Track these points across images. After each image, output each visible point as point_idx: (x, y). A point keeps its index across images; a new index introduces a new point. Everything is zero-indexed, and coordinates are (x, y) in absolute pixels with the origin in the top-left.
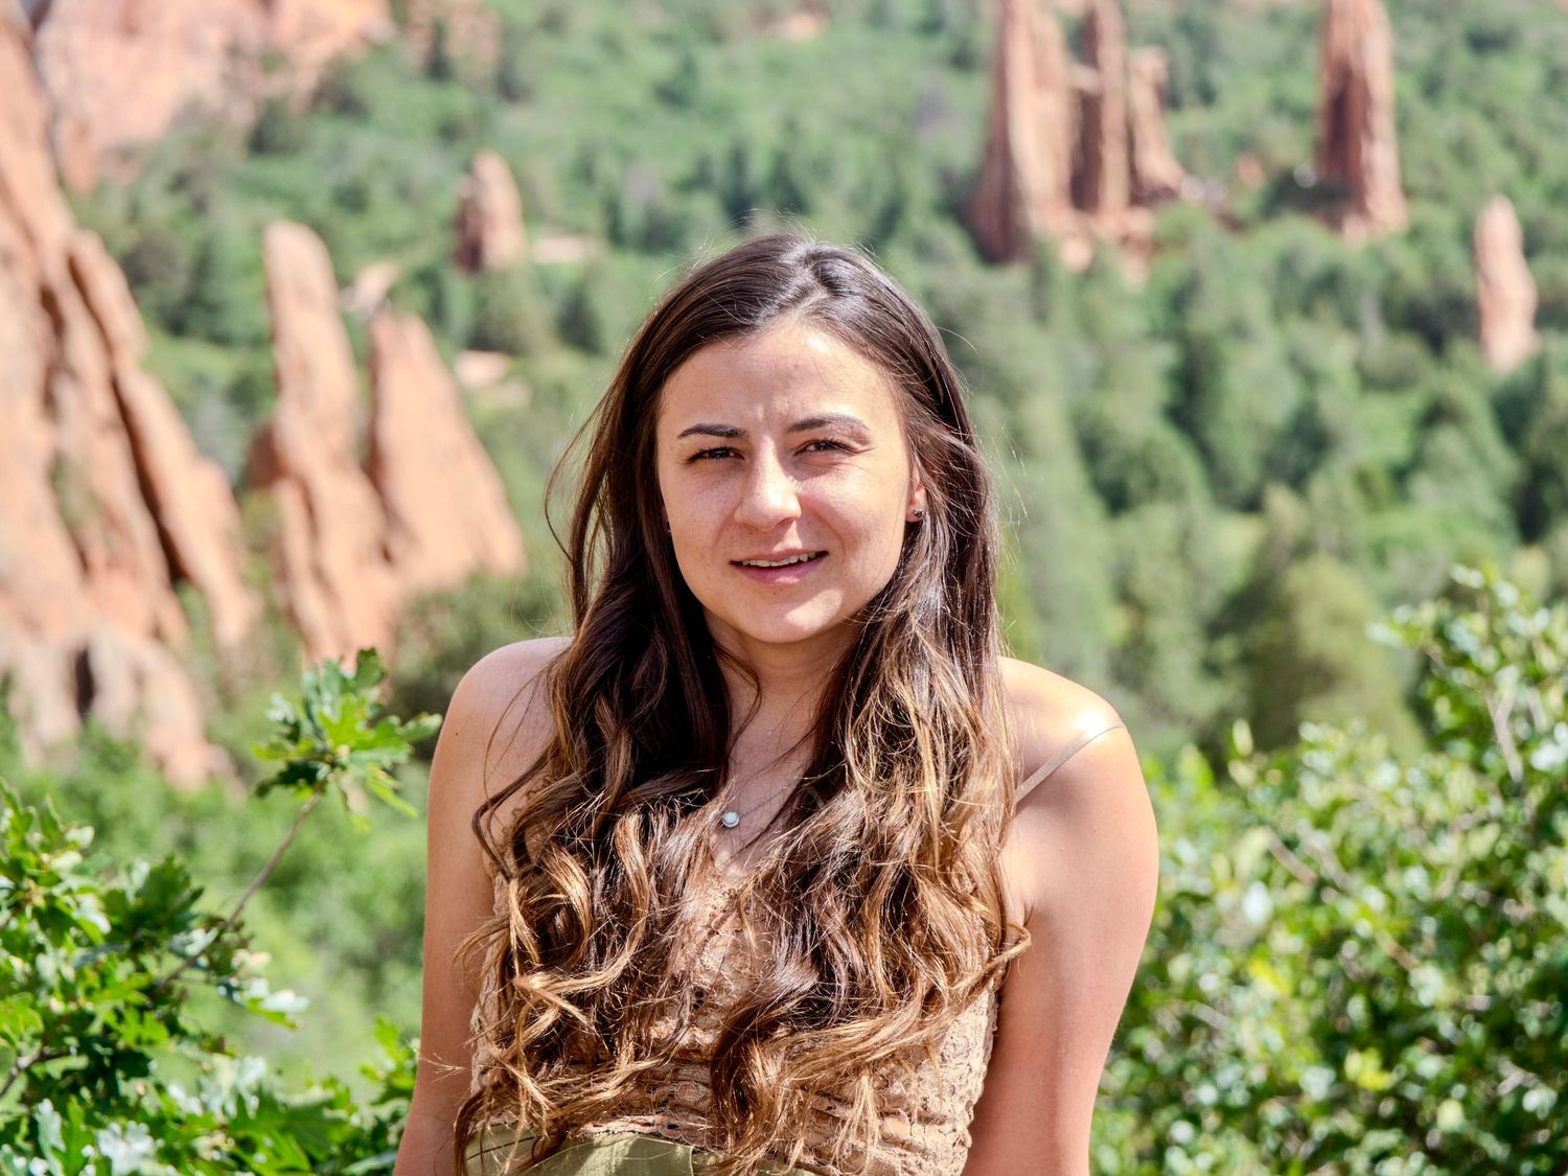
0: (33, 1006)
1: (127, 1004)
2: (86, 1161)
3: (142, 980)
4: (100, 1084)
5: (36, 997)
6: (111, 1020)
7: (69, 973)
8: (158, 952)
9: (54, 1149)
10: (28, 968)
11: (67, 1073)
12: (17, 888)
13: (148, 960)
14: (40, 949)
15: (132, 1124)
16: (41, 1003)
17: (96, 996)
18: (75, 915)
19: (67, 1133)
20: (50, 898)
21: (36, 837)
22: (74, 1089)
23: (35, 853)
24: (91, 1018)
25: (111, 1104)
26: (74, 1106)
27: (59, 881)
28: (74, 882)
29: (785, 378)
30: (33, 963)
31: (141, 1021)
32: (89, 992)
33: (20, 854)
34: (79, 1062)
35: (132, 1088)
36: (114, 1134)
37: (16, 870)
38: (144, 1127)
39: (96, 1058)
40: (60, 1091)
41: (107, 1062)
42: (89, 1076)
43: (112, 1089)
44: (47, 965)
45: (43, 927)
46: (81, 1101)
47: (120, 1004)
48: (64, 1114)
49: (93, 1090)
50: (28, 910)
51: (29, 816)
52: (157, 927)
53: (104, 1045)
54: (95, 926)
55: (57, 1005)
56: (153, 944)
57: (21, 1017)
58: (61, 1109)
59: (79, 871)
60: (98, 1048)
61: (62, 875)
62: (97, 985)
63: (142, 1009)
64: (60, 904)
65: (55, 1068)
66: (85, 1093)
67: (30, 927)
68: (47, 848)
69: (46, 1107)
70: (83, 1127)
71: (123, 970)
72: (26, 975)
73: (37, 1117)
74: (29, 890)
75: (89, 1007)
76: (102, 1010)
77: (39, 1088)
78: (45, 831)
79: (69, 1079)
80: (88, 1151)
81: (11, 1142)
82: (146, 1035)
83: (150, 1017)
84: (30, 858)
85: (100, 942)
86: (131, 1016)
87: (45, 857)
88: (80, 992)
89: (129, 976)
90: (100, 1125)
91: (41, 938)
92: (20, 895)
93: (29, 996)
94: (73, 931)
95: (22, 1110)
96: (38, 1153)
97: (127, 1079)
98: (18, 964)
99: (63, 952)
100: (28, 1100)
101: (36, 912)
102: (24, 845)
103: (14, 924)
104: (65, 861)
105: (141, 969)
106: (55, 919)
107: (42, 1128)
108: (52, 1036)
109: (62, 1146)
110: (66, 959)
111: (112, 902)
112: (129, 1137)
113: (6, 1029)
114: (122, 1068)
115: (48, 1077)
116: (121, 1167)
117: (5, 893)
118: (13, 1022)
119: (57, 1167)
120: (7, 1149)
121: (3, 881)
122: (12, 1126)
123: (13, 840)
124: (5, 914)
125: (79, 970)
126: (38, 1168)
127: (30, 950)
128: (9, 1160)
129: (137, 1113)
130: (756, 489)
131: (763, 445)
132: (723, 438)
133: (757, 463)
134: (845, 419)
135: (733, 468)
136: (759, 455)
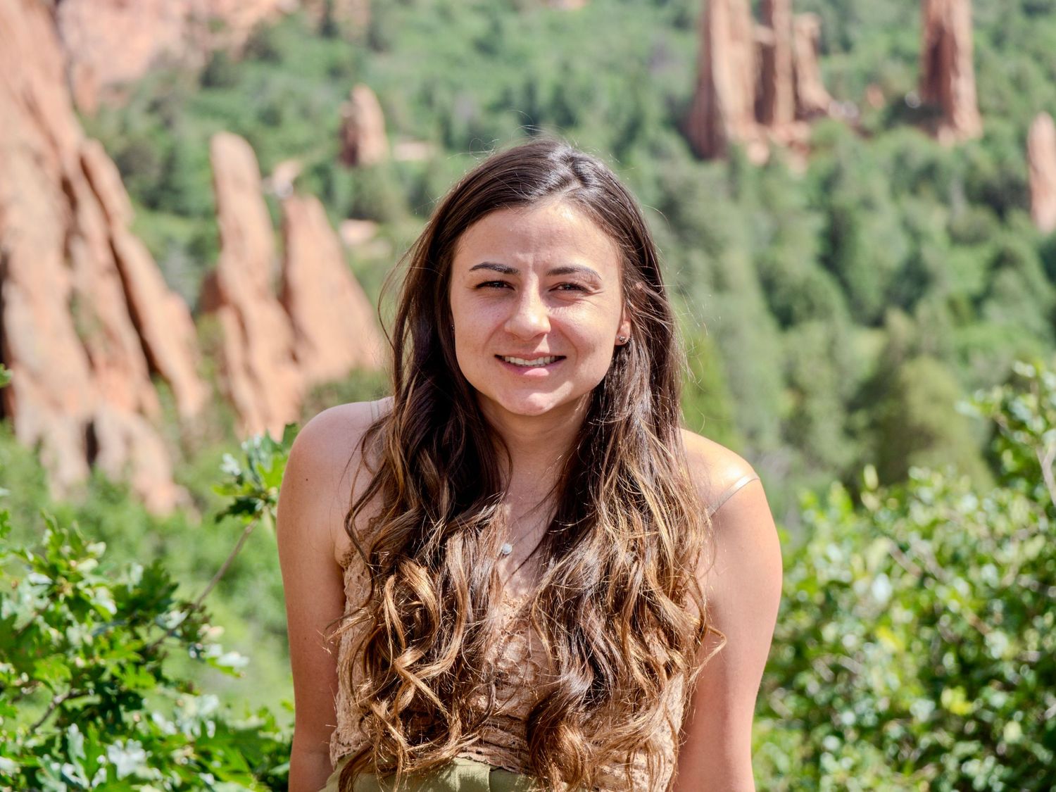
0: (65, 663)
1: (128, 661)
2: (100, 766)
3: (137, 645)
4: (109, 714)
5: (67, 657)
6: (117, 672)
7: (89, 640)
8: (149, 625)
9: (79, 758)
10: (61, 636)
11: (87, 707)
12: (54, 584)
13: (141, 630)
14: (69, 623)
15: (130, 741)
16: (71, 660)
17: (107, 655)
18: (93, 602)
19: (88, 747)
20: (76, 590)
21: (67, 549)
22: (92, 718)
23: (66, 560)
24: (102, 670)
25: (116, 728)
26: (92, 729)
27: (81, 579)
28: (93, 580)
29: (550, 238)
30: (65, 633)
31: (137, 672)
32: (102, 652)
33: (56, 561)
34: (95, 699)
35: (130, 717)
36: (119, 748)
37: (53, 571)
38: (139, 743)
39: (106, 697)
40: (83, 718)
41: (114, 699)
42: (101, 710)
43: (118, 717)
44: (74, 634)
45: (71, 609)
46: (97, 725)
47: (123, 661)
48: (86, 735)
49: (104, 718)
50: (62, 597)
51: (62, 536)
52: (147, 609)
53: (112, 688)
54: (106, 609)
55: (81, 662)
56: (145, 620)
57: (56, 670)
58: (83, 730)
59: (96, 572)
60: (108, 690)
61: (84, 575)
62: (107, 647)
63: (137, 665)
64: (83, 595)
65: (78, 704)
66: (99, 720)
67: (63, 609)
68: (74, 556)
69: (74, 729)
70: (98, 743)
71: (124, 638)
72: (59, 640)
73: (68, 736)
74: (61, 585)
75: (102, 662)
76: (110, 665)
77: (66, 717)
78: (74, 547)
79: (88, 712)
80: (101, 759)
81: (49, 753)
82: (142, 682)
83: (143, 670)
84: (62, 563)
85: (109, 620)
86: (130, 669)
87: (73, 563)
88: (96, 652)
89: (128, 641)
90: (109, 742)
91: (70, 616)
92: (56, 588)
93: (61, 657)
94: (92, 613)
95: (57, 731)
96: (68, 760)
97: (127, 711)
98: (54, 634)
99: (85, 626)
100: (62, 724)
101: (67, 599)
102: (59, 555)
103: (52, 607)
104: (86, 565)
105: (137, 637)
106: (79, 604)
107: (71, 744)
108: (77, 679)
109: (83, 756)
110: (87, 631)
111: (119, 594)
112: (129, 750)
113: (46, 677)
114: (124, 704)
115: (75, 710)
116: (123, 771)
117: (45, 588)
118: (51, 673)
119: (81, 769)
120: (47, 757)
121: (45, 579)
122: (50, 742)
123: (51, 551)
124: (46, 600)
125: (95, 638)
126: (68, 770)
127: (62, 624)
128: (48, 764)
129: (134, 734)
130: (523, 311)
131: (529, 281)
132: (502, 274)
133: (525, 293)
134: (587, 271)
135: (506, 295)
136: (527, 288)
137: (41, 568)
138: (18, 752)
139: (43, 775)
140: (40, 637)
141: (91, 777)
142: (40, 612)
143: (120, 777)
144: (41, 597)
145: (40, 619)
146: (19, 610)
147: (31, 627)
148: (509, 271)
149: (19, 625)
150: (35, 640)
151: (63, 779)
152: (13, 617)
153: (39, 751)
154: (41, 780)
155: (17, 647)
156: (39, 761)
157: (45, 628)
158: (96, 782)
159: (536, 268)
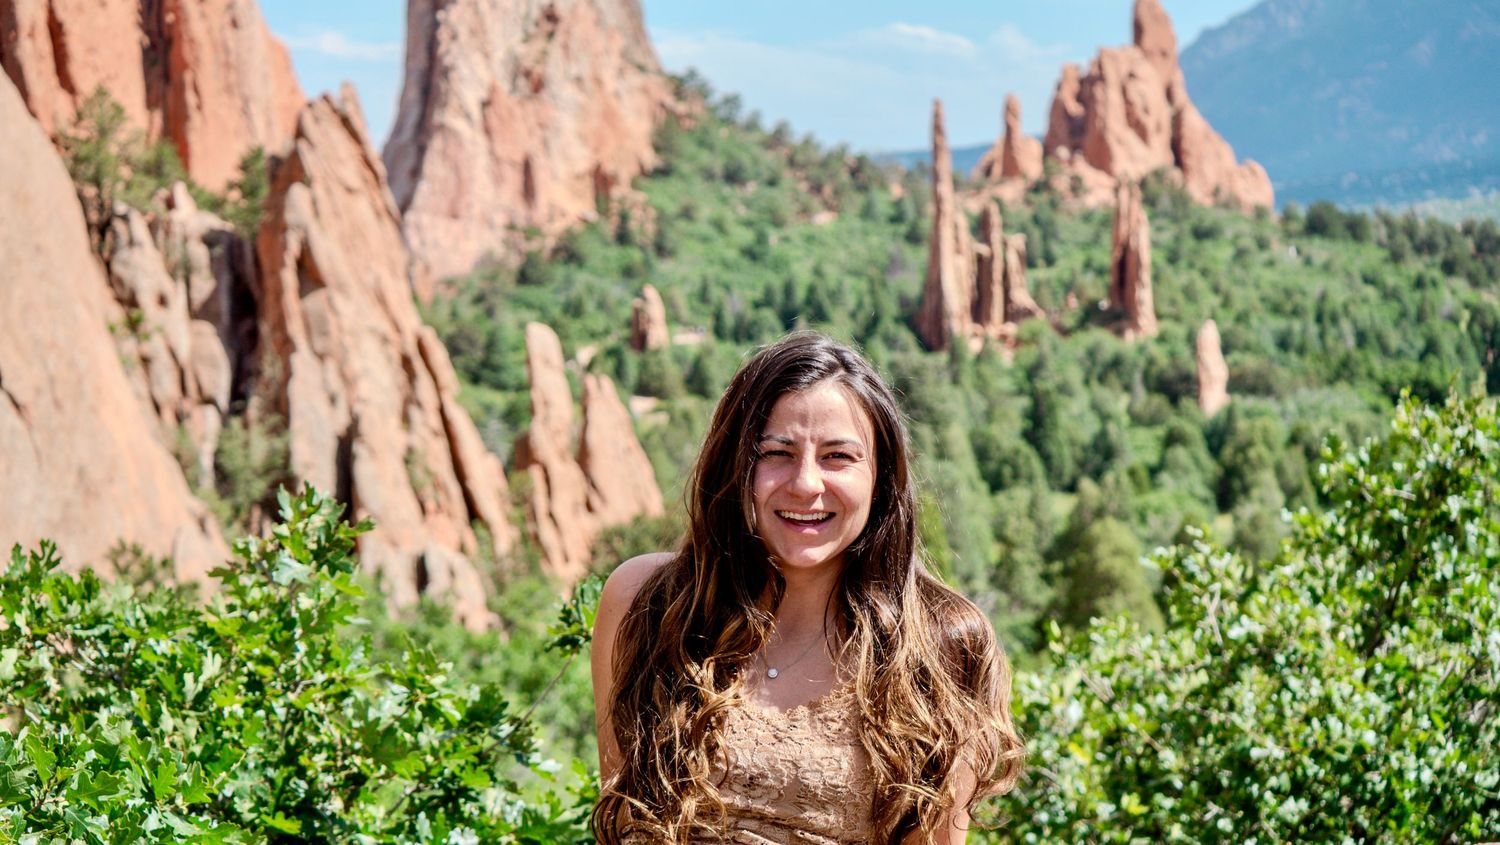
1: (467, 762)
3: (475, 749)
4: (450, 805)
5: (419, 756)
7: (436, 743)
8: (482, 735)
9: (427, 838)
10: (413, 739)
11: (432, 798)
12: (411, 694)
13: (477, 739)
14: (421, 728)
15: (467, 829)
16: (422, 758)
17: (450, 757)
18: (442, 710)
19: (435, 830)
20: (429, 701)
21: (422, 667)
22: (436, 807)
23: (422, 676)
25: (456, 818)
26: (437, 817)
27: (434, 691)
28: (442, 692)
30: (416, 737)
31: (474, 772)
32: (447, 754)
33: (414, 675)
34: (439, 792)
35: (468, 808)
36: (459, 833)
37: (411, 684)
38: (473, 830)
39: (448, 791)
40: (429, 806)
41: (454, 793)
42: (444, 801)
43: (457, 808)
44: (423, 738)
45: (424, 716)
46: (440, 814)
47: (463, 762)
48: (432, 822)
49: (446, 808)
50: (417, 705)
51: (419, 654)
52: (483, 721)
53: (453, 784)
54: (453, 716)
55: (430, 759)
56: (480, 730)
58: (431, 817)
59: (447, 685)
60: (450, 785)
61: (436, 688)
62: (450, 751)
63: (475, 766)
64: (434, 704)
65: (425, 796)
66: (442, 809)
67: (417, 716)
68: (428, 672)
69: (422, 815)
70: (442, 828)
71: (464, 744)
72: (412, 742)
73: (416, 821)
74: (417, 695)
75: (446, 762)
76: (452, 765)
77: (416, 807)
78: (427, 663)
79: (433, 802)
80: (445, 841)
81: (402, 833)
82: (478, 780)
83: (479, 770)
84: (419, 677)
85: (455, 727)
86: (469, 768)
87: (427, 677)
88: (441, 754)
89: (468, 747)
90: (451, 828)
91: (422, 723)
92: (413, 698)
93: (414, 755)
94: (442, 720)
95: (406, 817)
96: (417, 840)
97: (464, 803)
98: (408, 737)
99: (433, 731)
100: (411, 812)
101: (421, 708)
102: (416, 670)
103: (408, 715)
104: (437, 680)
105: (474, 744)
106: (431, 711)
107: (419, 827)
108: (424, 777)
109: (431, 837)
110: (435, 735)
111: (462, 705)
112: (466, 835)
113: (401, 770)
114: (462, 797)
115: (422, 801)
117: (404, 697)
120: (399, 837)
121: (404, 689)
122: (402, 825)
123: (409, 667)
124: (404, 708)
125: (442, 744)
127: (415, 729)
128: (402, 842)
129: (470, 823)
131: (806, 451)
132: (784, 445)
133: (803, 461)
134: (854, 443)
135: (788, 463)
136: (805, 457)
137: (402, 682)
138: (377, 832)
140: (397, 739)
142: (397, 718)
144: (400, 704)
145: (397, 724)
146: (382, 716)
147: (390, 730)
148: (789, 443)
149: (380, 728)
150: (394, 741)
152: (378, 720)
153: (394, 832)
155: (381, 745)
156: (395, 839)
157: (400, 732)
159: (812, 440)
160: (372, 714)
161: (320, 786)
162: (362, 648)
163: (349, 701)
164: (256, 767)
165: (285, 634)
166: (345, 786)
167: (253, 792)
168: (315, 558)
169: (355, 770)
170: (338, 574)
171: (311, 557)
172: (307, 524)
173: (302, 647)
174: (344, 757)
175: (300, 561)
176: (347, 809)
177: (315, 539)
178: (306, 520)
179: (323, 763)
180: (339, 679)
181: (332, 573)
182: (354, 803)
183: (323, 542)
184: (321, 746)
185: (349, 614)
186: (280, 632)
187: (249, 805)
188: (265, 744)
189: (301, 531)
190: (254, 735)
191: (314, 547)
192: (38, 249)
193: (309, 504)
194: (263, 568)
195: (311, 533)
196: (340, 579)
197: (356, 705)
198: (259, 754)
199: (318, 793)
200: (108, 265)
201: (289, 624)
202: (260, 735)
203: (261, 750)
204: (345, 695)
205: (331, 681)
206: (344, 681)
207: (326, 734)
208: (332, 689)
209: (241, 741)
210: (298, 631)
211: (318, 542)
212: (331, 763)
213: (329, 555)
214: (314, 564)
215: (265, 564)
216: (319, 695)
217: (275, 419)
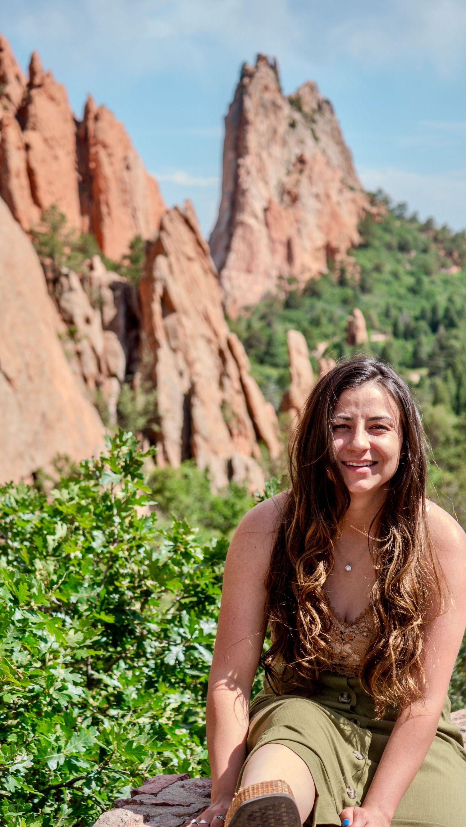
0: (180, 582)
1: (210, 582)
2: (196, 629)
3: (213, 575)
4: (201, 606)
5: (181, 579)
6: (204, 587)
7: (192, 572)
8: (219, 566)
9: (186, 625)
10: (179, 570)
11: (191, 602)
12: (175, 546)
13: (216, 569)
14: (183, 564)
15: (210, 619)
16: (182, 581)
17: (200, 579)
18: (193, 554)
19: (190, 621)
20: (185, 549)
21: (181, 530)
22: (193, 607)
23: (181, 535)
24: (198, 586)
25: (202, 612)
26: (192, 613)
27: (188, 544)
28: (193, 544)
29: (370, 402)
30: (181, 568)
31: (213, 587)
32: (198, 578)
33: (177, 535)
34: (195, 599)
35: (210, 608)
36: (205, 622)
37: (175, 540)
38: (214, 620)
39: (199, 598)
40: (188, 608)
41: (203, 599)
42: (198, 603)
43: (204, 608)
44: (185, 569)
45: (184, 558)
46: (195, 611)
47: (207, 582)
48: (190, 615)
49: (198, 608)
50: (179, 552)
51: (179, 523)
52: (219, 559)
53: (203, 594)
54: (198, 558)
55: (187, 582)
56: (218, 564)
57: (176, 585)
58: (188, 613)
59: (194, 541)
60: (200, 595)
61: (189, 542)
62: (200, 576)
63: (214, 584)
64: (188, 551)
65: (187, 601)
66: (196, 608)
67: (179, 557)
68: (185, 533)
69: (184, 612)
70: (195, 619)
71: (208, 572)
72: (179, 572)
73: (182, 616)
74: (179, 547)
75: (198, 582)
76: (202, 583)
77: (182, 607)
78: (184, 528)
79: (191, 605)
80: (196, 626)
81: (173, 622)
82: (216, 592)
83: (216, 586)
84: (180, 536)
85: (200, 563)
86: (210, 586)
87: (184, 536)
88: (195, 578)
89: (210, 573)
90: (201, 619)
91: (184, 561)
92: (177, 548)
93: (179, 579)
94: (193, 560)
95: (178, 613)
96: (182, 626)
97: (208, 605)
98: (176, 569)
99: (190, 566)
100: (179, 610)
101: (181, 553)
102: (178, 532)
103: (175, 556)
104: (190, 538)
105: (214, 571)
106: (187, 555)
107: (183, 619)
108: (186, 589)
109: (189, 625)
110: (191, 568)
111: (206, 550)
112: (209, 622)
113: (172, 588)
114: (208, 602)
115: (185, 603)
116: (206, 632)
117: (172, 547)
118: (174, 586)
119: (187, 630)
120: (172, 625)
121: (171, 543)
122: (174, 618)
123: (174, 531)
124: (172, 553)
125: (195, 571)
126: (181, 631)
127: (180, 565)
128: (172, 628)
129: (212, 615)
130: (356, 438)
131: (359, 424)
132: (344, 420)
133: (357, 430)
134: (388, 418)
135: (347, 431)
136: (358, 427)
137: (170, 539)
138: (159, 622)
139: (170, 632)
140: (170, 570)
141: (192, 635)
142: (170, 558)
143: (205, 635)
144: (170, 552)
145: (170, 562)
146: (160, 557)
147: (165, 565)
148: (347, 419)
149: (160, 564)
150: (167, 571)
151: (179, 635)
152: (157, 560)
153: (169, 622)
154: (170, 635)
155: (159, 575)
156: (168, 626)
157: (171, 566)
158: (194, 637)
159: (362, 416)
160: (155, 556)
161: (125, 597)
162: (151, 520)
163: (142, 550)
164: (89, 586)
165: (107, 513)
166: (140, 597)
167: (88, 600)
168: (124, 471)
169: (145, 588)
170: (136, 480)
171: (122, 470)
172: (119, 452)
173: (117, 520)
174: (140, 581)
175: (115, 473)
176: (142, 608)
177: (124, 460)
178: (119, 450)
179: (128, 584)
180: (137, 537)
181: (133, 479)
182: (147, 606)
183: (128, 462)
184: (127, 575)
185: (144, 501)
186: (104, 512)
187: (86, 607)
188: (94, 573)
189: (116, 456)
190: (87, 568)
191: (123, 464)
192: (19, 294)
193: (121, 441)
194: (96, 475)
195: (122, 457)
196: (137, 482)
197: (145, 552)
198: (91, 578)
199: (124, 601)
200: (57, 302)
201: (110, 508)
202: (91, 568)
203: (92, 576)
204: (139, 547)
205: (134, 538)
206: (140, 539)
207: (130, 568)
208: (134, 543)
209: (81, 572)
210: (115, 511)
211: (125, 462)
212: (132, 585)
213: (131, 469)
214: (123, 474)
215: (98, 473)
216: (126, 547)
217: (148, 384)
